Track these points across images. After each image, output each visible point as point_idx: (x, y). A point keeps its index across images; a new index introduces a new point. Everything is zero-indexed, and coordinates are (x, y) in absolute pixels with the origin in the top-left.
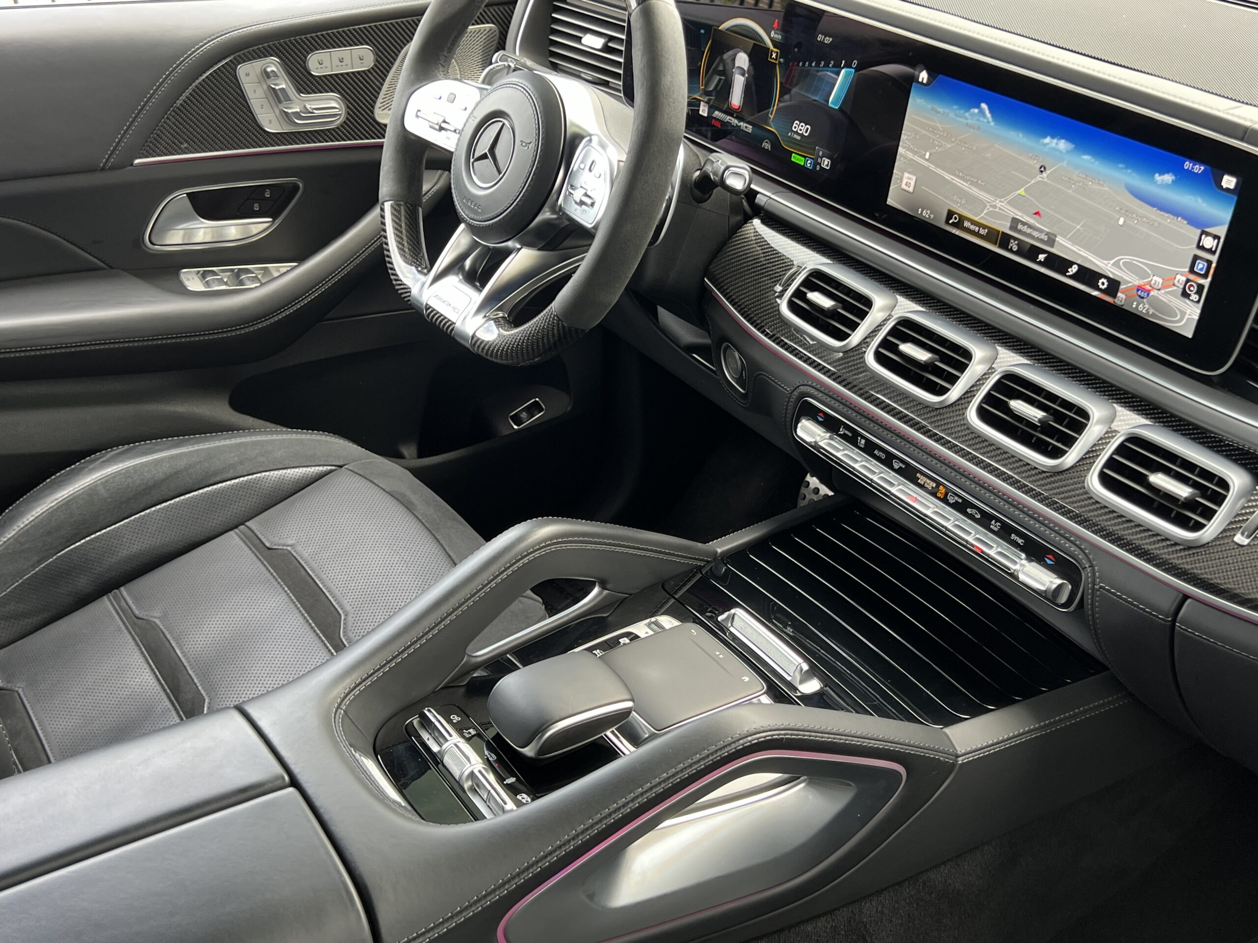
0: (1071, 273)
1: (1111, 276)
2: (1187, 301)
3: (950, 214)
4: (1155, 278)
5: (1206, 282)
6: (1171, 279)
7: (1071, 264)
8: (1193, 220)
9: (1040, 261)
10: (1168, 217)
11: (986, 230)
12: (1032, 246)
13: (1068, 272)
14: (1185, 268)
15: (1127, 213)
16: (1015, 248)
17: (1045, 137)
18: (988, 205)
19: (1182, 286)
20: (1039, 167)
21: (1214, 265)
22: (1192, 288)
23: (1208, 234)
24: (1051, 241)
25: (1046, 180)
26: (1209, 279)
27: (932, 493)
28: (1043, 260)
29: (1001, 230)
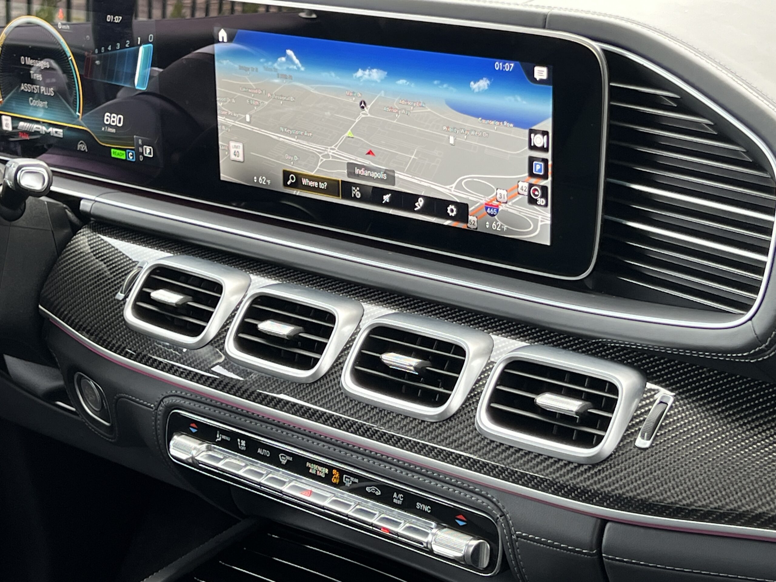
0: (419, 208)
1: (458, 201)
2: (535, 207)
3: (286, 174)
4: (499, 191)
5: (548, 183)
6: (514, 189)
7: (416, 197)
8: (519, 122)
9: (386, 202)
10: (495, 124)
11: (326, 183)
12: (374, 188)
13: (416, 207)
14: (524, 173)
15: (454, 129)
16: (359, 195)
17: (357, 70)
18: (320, 155)
19: (526, 193)
20: (359, 103)
21: (550, 163)
22: (536, 193)
23: (536, 132)
24: (391, 179)
25: (369, 115)
26: (550, 178)
27: (327, 481)
28: (388, 201)
29: (340, 179)
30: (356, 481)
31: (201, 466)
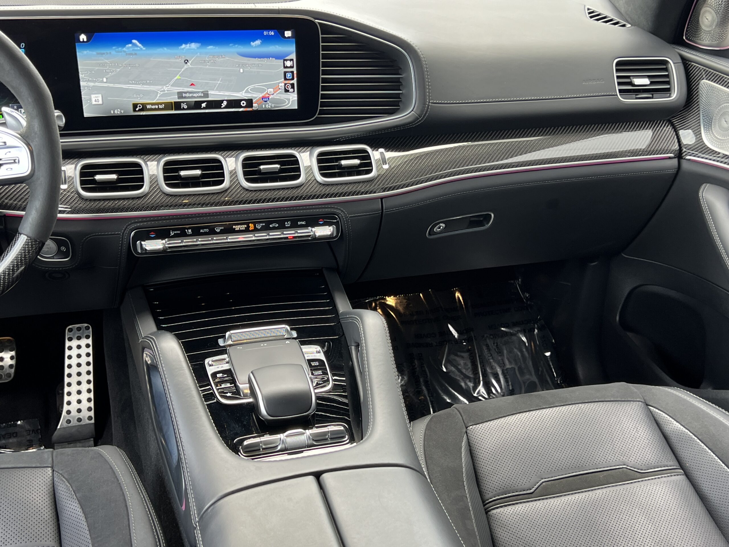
0: (224, 106)
1: (247, 98)
2: (288, 93)
3: (135, 106)
4: (269, 90)
5: (295, 81)
6: (277, 87)
7: (222, 101)
8: (277, 57)
9: (204, 107)
10: (265, 60)
11: (163, 105)
12: (196, 102)
13: (222, 106)
14: (282, 79)
15: (243, 65)
16: (186, 107)
17: (182, 45)
18: (159, 92)
19: (283, 88)
20: (183, 61)
21: (295, 72)
22: (289, 87)
23: (287, 60)
24: (206, 95)
25: (190, 66)
26: (295, 79)
27: (247, 230)
28: (205, 106)
29: (173, 101)
30: (264, 224)
31: (168, 250)
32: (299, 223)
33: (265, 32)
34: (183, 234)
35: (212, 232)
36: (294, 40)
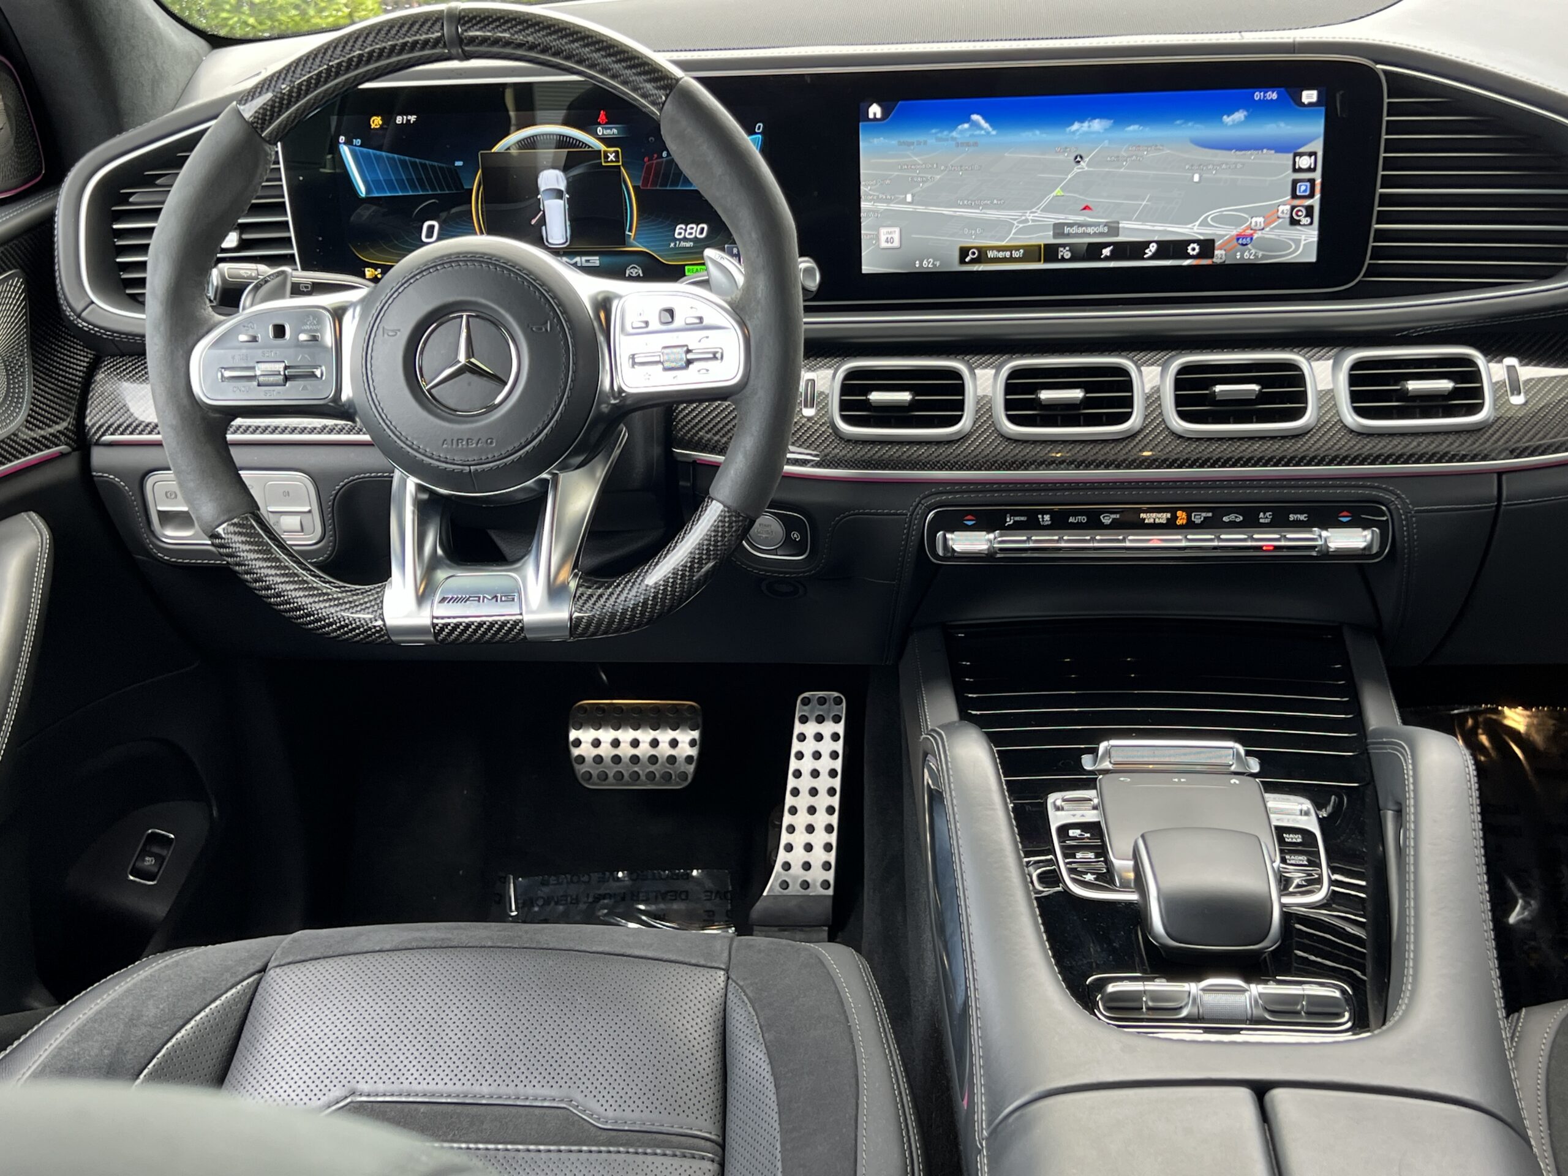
0: (1150, 254)
1: (1202, 238)
2: (1298, 228)
3: (964, 252)
4: (1254, 220)
5: (1316, 202)
6: (1273, 214)
7: (1147, 244)
8: (1280, 147)
9: (1106, 256)
10: (1251, 154)
11: (1022, 251)
12: (1090, 244)
13: (1146, 254)
14: (1286, 197)
15: (1200, 167)
16: (1068, 255)
17: (1072, 124)
18: (1015, 222)
19: (1288, 216)
20: (1072, 158)
21: (1318, 181)
22: (1300, 213)
23: (1301, 155)
24: (1114, 230)
25: (1086, 169)
26: (1318, 196)
27: (1171, 525)
28: (1108, 254)
29: (1042, 242)
30: (1210, 514)
31: (998, 556)
32: (1292, 517)
33: (1257, 93)
34: (1031, 524)
35: (1094, 523)
36: (1323, 109)
